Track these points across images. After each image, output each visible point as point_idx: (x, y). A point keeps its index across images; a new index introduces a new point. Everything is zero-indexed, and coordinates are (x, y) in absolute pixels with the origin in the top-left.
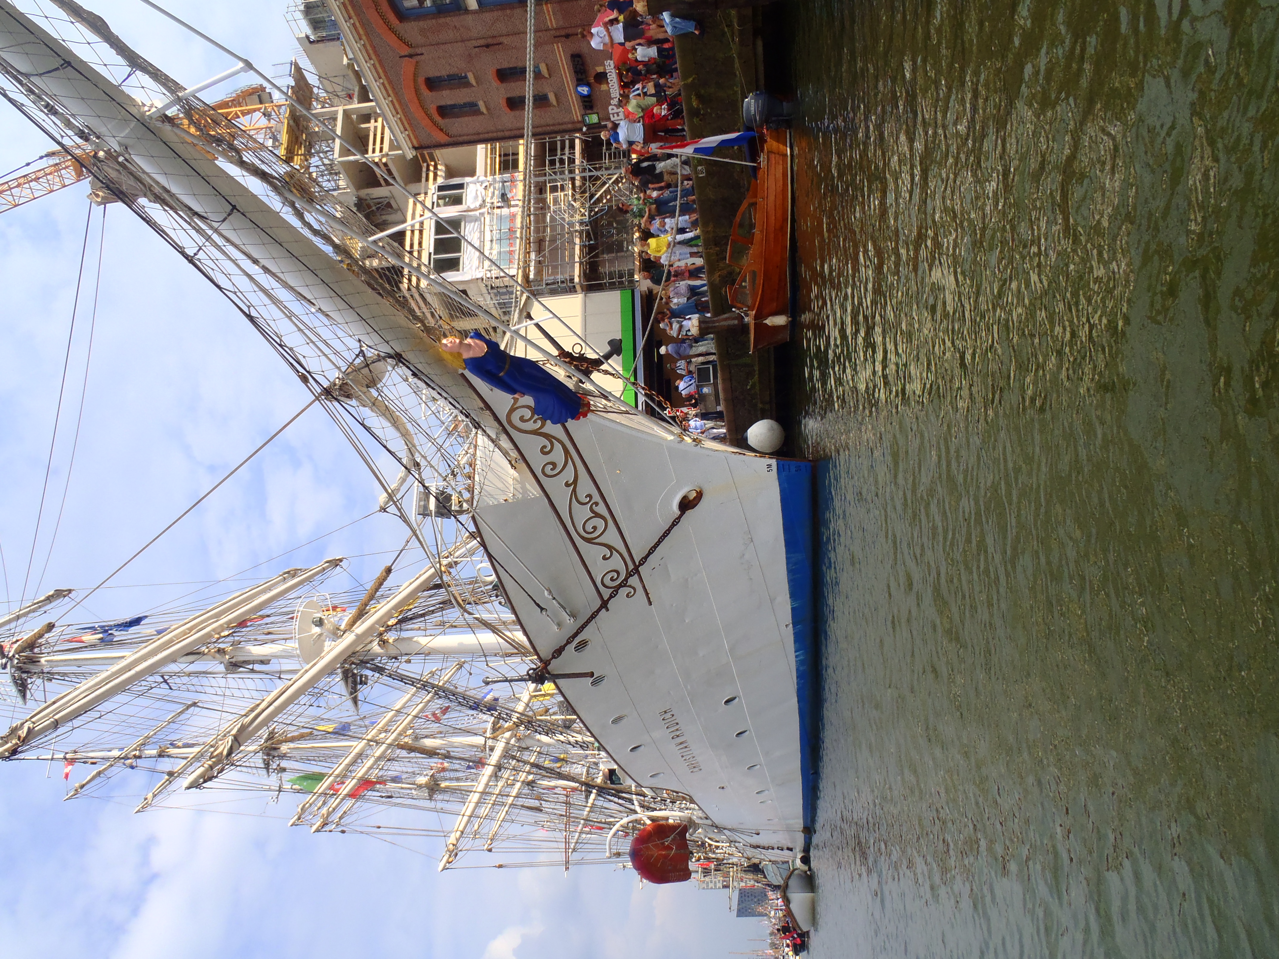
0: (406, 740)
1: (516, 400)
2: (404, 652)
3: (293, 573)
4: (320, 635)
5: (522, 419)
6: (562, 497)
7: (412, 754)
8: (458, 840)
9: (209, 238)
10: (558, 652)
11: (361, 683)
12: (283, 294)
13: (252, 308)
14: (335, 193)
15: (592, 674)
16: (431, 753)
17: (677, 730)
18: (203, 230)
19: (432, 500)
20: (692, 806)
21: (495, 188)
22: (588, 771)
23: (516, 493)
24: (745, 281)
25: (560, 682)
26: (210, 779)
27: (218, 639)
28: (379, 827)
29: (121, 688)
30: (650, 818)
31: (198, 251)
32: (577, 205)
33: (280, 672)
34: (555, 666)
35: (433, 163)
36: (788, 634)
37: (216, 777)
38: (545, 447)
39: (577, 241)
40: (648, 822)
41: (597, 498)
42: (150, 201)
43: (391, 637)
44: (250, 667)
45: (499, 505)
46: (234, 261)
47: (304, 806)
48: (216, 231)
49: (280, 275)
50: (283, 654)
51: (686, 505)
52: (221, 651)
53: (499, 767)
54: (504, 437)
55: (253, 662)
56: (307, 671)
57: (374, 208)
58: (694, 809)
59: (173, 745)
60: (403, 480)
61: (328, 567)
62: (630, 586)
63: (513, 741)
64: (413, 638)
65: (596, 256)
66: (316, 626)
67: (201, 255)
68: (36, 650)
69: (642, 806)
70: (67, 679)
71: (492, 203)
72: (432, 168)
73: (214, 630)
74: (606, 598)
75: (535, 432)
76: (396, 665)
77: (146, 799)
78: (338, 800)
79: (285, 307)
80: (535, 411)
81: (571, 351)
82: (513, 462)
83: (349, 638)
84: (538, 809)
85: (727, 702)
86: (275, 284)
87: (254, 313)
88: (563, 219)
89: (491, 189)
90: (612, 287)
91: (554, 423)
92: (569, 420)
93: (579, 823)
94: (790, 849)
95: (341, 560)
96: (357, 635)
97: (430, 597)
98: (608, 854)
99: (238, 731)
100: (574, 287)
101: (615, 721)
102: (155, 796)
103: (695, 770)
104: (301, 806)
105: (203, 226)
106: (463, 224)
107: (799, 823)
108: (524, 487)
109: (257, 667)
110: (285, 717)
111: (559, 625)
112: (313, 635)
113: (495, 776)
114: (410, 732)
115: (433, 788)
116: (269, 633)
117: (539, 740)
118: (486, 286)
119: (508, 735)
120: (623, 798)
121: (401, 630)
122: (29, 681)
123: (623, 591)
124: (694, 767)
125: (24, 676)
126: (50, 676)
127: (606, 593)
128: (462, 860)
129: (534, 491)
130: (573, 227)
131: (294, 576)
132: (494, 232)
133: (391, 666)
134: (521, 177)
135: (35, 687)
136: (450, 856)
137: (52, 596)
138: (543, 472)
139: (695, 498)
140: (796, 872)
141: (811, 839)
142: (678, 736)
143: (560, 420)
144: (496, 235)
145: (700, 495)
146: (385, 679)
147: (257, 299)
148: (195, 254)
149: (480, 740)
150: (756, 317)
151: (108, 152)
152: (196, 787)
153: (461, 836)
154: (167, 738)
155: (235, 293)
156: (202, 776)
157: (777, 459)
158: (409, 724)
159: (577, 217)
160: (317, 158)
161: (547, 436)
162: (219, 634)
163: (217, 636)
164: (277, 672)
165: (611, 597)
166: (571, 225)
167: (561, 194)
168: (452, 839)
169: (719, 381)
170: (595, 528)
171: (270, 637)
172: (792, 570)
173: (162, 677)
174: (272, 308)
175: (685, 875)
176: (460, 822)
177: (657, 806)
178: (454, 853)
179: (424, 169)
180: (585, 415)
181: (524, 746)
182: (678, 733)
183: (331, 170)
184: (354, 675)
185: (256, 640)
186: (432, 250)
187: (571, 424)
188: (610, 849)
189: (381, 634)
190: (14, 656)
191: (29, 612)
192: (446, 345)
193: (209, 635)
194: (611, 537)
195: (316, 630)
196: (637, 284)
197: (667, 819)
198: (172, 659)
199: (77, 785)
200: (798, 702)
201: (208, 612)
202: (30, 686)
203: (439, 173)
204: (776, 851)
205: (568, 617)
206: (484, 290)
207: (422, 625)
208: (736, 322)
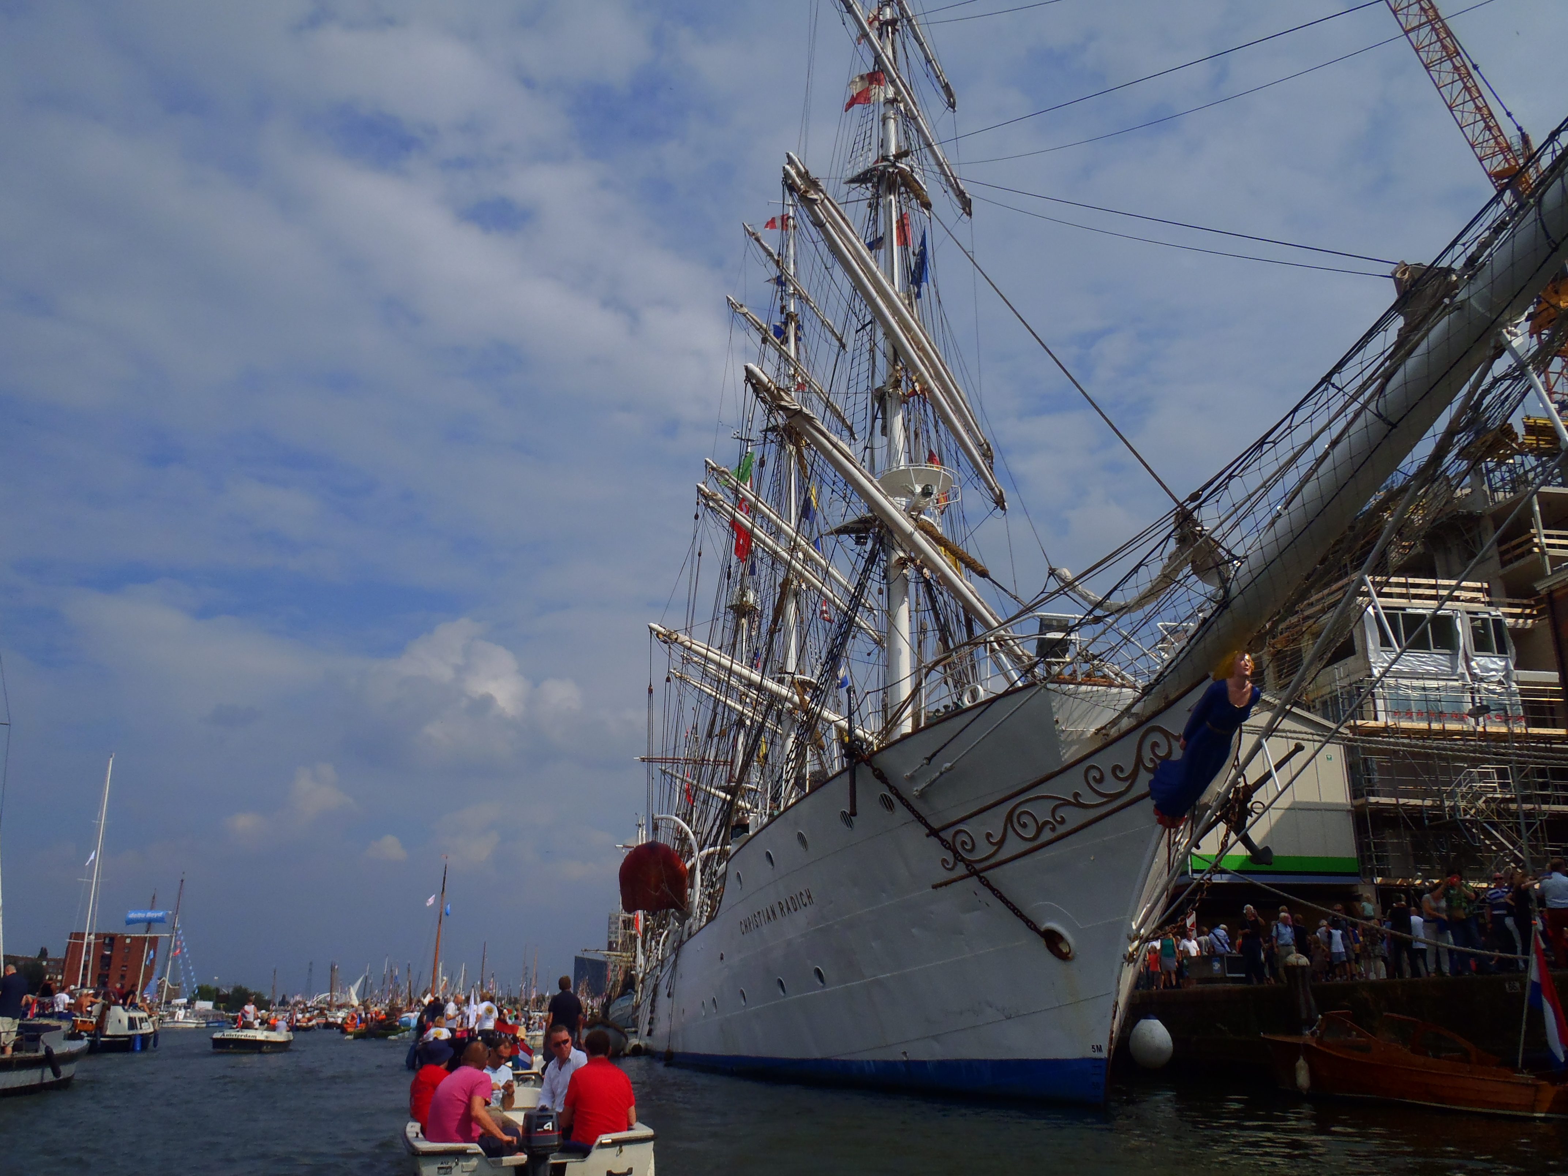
0: (795, 583)
1: (1177, 739)
2: (892, 587)
3: (987, 454)
4: (913, 493)
5: (1155, 745)
6: (1061, 788)
7: (778, 590)
8: (681, 644)
9: (1354, 398)
10: (881, 776)
11: (857, 537)
12: (1292, 478)
13: (1272, 445)
14: (1486, 487)
15: (854, 813)
16: (779, 611)
17: (789, 909)
18: (1363, 393)
19: (1059, 635)
20: (704, 919)
21: (1500, 694)
22: (752, 790)
23: (1066, 734)
24: (1358, 1035)
25: (846, 777)
26: (756, 390)
27: (911, 380)
28: (700, 555)
29: (858, 285)
30: (693, 867)
31: (1337, 388)
32: (1481, 803)
33: (872, 448)
34: (865, 771)
35: (1535, 612)
36: (895, 1055)
37: (757, 396)
38: (1122, 770)
39: (1428, 802)
40: (688, 865)
41: (1061, 830)
42: (1400, 330)
43: (909, 572)
44: (880, 415)
45: (1052, 714)
46: (1327, 426)
47: (727, 474)
48: (1364, 407)
49: (1315, 476)
50: (893, 451)
51: (1052, 940)
52: (897, 384)
53: (760, 688)
54: (1133, 722)
55: (884, 418)
56: (871, 482)
57: (1467, 537)
58: (700, 920)
59: (798, 327)
60: (1085, 598)
61: (995, 493)
62: (955, 864)
63: (788, 705)
64: (908, 597)
65: (1407, 827)
66: (923, 489)
67: (1332, 391)
68: (903, 189)
69: (709, 856)
70: (871, 223)
71: (1479, 691)
72: (1528, 611)
73: (922, 374)
74: (941, 834)
75: (1139, 760)
76: (877, 578)
77: (741, 306)
78: (730, 509)
79: (1276, 481)
80: (1165, 760)
81: (1253, 800)
82: (1104, 731)
83: (908, 526)
84: (710, 735)
85: (818, 972)
86: (1303, 470)
87: (1266, 447)
88: (1459, 785)
89: (1499, 689)
90: (1361, 847)
91: (1151, 783)
92: (1154, 802)
93: (694, 779)
94: (650, 1033)
95: (1003, 508)
96: (911, 534)
97: (957, 616)
98: (657, 816)
99: (807, 415)
100: (1363, 796)
101: (800, 836)
102: (744, 315)
103: (743, 927)
104: (726, 470)
105: (1368, 394)
106: (1448, 651)
107: (678, 1047)
108: (1072, 743)
109: (879, 423)
110: (821, 463)
111: (912, 778)
112: (913, 486)
113: (750, 684)
114: (804, 586)
115: (741, 610)
116: (916, 435)
117: (788, 735)
118: (1361, 681)
119: (796, 698)
120: (718, 833)
121: (917, 583)
122: (869, 185)
123: (949, 856)
124: (747, 926)
125: (875, 180)
126: (874, 206)
127: (948, 835)
128: (660, 649)
129: (1069, 755)
130: (1448, 798)
131: (984, 455)
132: (1437, 693)
133: (876, 573)
134: (1517, 730)
135: (863, 190)
136: (664, 635)
137: (964, 197)
138: (1093, 767)
139: (1061, 951)
140: (624, 1039)
141: (660, 1059)
142: (782, 909)
143: (1154, 790)
144: (1432, 695)
145: (1064, 957)
146: (861, 564)
147: (1284, 450)
148: (1333, 385)
149: (791, 666)
150: (1307, 1047)
151: (1455, 285)
152: (747, 377)
153: (685, 647)
154: (806, 321)
155: (1289, 427)
156: (759, 381)
157: (1107, 1060)
158: (813, 585)
159: (1462, 804)
160: (1535, 463)
161: (1134, 775)
162: (917, 380)
163: (914, 378)
164: (872, 444)
165: (942, 841)
166: (1452, 795)
167: (1495, 782)
168: (683, 637)
169: (1230, 985)
170: (1024, 826)
171: (913, 435)
172: (970, 1065)
173: (870, 322)
174: (1275, 467)
175: (630, 906)
176: (700, 647)
177: (705, 877)
178: (668, 639)
179: (1525, 601)
180: (1160, 822)
181: (783, 718)
182: (785, 910)
183: (1518, 481)
184: (867, 531)
185: (909, 420)
186: (1409, 611)
187: (1149, 804)
188: (662, 819)
189: (912, 560)
190: (897, 167)
191: (946, 175)
192: (1243, 659)
193: (916, 369)
194: (1013, 846)
195: (918, 489)
196: (1368, 880)
197: (692, 886)
198: (889, 333)
199: (759, 234)
200: (816, 1060)
201: (943, 366)
202: (864, 186)
203: (1521, 621)
204: (649, 1016)
205: (920, 788)
206: (1354, 678)
207: (922, 607)
208: (1304, 1016)
